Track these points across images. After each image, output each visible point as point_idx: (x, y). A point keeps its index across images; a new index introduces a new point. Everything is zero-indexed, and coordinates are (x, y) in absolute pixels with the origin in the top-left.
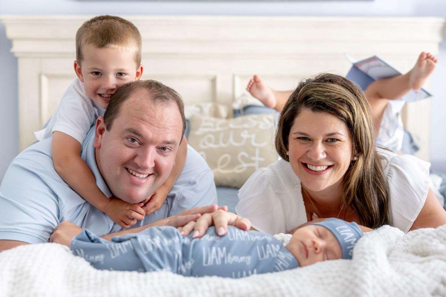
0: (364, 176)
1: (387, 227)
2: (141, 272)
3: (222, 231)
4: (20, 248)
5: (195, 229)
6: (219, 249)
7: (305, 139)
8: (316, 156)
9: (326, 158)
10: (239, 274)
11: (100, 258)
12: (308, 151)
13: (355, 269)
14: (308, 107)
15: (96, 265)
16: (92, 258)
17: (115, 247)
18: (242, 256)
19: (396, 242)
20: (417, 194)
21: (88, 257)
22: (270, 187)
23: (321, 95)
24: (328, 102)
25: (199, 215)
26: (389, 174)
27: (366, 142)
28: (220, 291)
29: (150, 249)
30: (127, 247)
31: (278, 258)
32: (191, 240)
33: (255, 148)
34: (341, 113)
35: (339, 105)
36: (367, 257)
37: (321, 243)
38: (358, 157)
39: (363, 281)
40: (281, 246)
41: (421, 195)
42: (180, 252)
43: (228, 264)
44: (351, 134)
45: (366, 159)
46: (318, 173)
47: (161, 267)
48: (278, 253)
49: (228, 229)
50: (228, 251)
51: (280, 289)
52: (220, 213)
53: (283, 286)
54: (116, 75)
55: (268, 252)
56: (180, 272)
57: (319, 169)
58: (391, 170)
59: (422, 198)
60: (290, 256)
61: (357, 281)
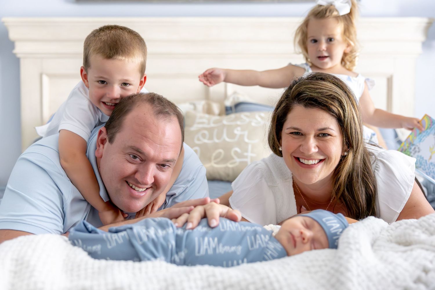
0: (353, 169)
1: (371, 218)
2: (137, 261)
3: (214, 223)
4: (21, 238)
5: (189, 220)
6: (211, 239)
7: (297, 133)
8: (309, 150)
9: (318, 152)
10: (230, 263)
11: (97, 248)
12: (300, 146)
13: (340, 258)
14: (301, 103)
15: (93, 255)
16: (89, 248)
17: (111, 238)
18: (234, 246)
19: (380, 233)
20: (403, 187)
21: (86, 247)
22: (263, 180)
23: (313, 91)
24: (319, 98)
25: (192, 207)
26: (376, 168)
27: (356, 137)
28: (212, 279)
29: (145, 239)
30: (123, 237)
31: (267, 248)
32: (184, 232)
33: (247, 144)
34: (332, 109)
35: (330, 101)
36: (352, 246)
37: (308, 234)
38: (348, 152)
39: (348, 270)
40: (271, 236)
41: (406, 188)
42: (173, 242)
43: (220, 254)
44: (342, 129)
45: (355, 154)
46: (310, 167)
47: (155, 257)
48: (267, 243)
49: (220, 220)
50: (219, 241)
51: (268, 277)
52: (212, 206)
53: (271, 275)
54: (121, 85)
55: (257, 242)
56: (173, 262)
57: (311, 162)
58: (378, 164)
59: (408, 190)
60: (279, 246)
61: (342, 269)
